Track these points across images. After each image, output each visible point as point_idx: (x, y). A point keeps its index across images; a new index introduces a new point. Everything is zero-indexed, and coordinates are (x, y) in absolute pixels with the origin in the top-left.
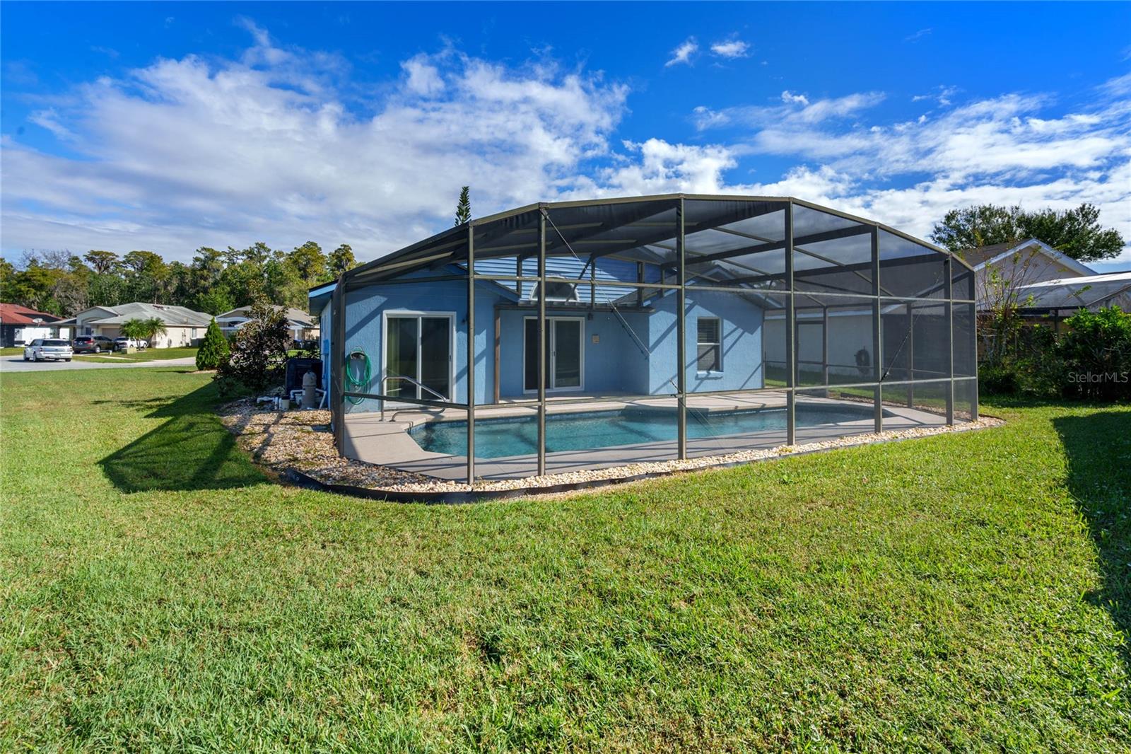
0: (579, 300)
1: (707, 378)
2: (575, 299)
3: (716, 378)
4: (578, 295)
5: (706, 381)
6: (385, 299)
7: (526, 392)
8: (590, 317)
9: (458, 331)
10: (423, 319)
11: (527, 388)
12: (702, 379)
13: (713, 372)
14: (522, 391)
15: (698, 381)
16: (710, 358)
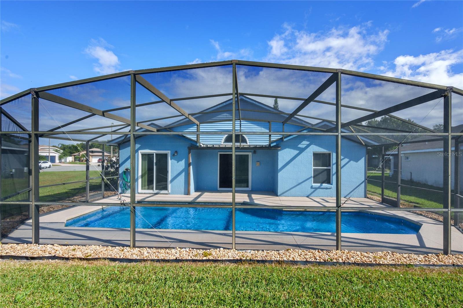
0: (248, 144)
1: (319, 188)
2: (247, 143)
3: (327, 188)
4: (248, 141)
5: (318, 190)
6: (140, 145)
7: (219, 189)
8: (255, 152)
9: (171, 159)
10: (156, 154)
11: (220, 187)
12: (316, 189)
13: (325, 185)
14: (217, 188)
15: (313, 190)
16: (324, 176)
